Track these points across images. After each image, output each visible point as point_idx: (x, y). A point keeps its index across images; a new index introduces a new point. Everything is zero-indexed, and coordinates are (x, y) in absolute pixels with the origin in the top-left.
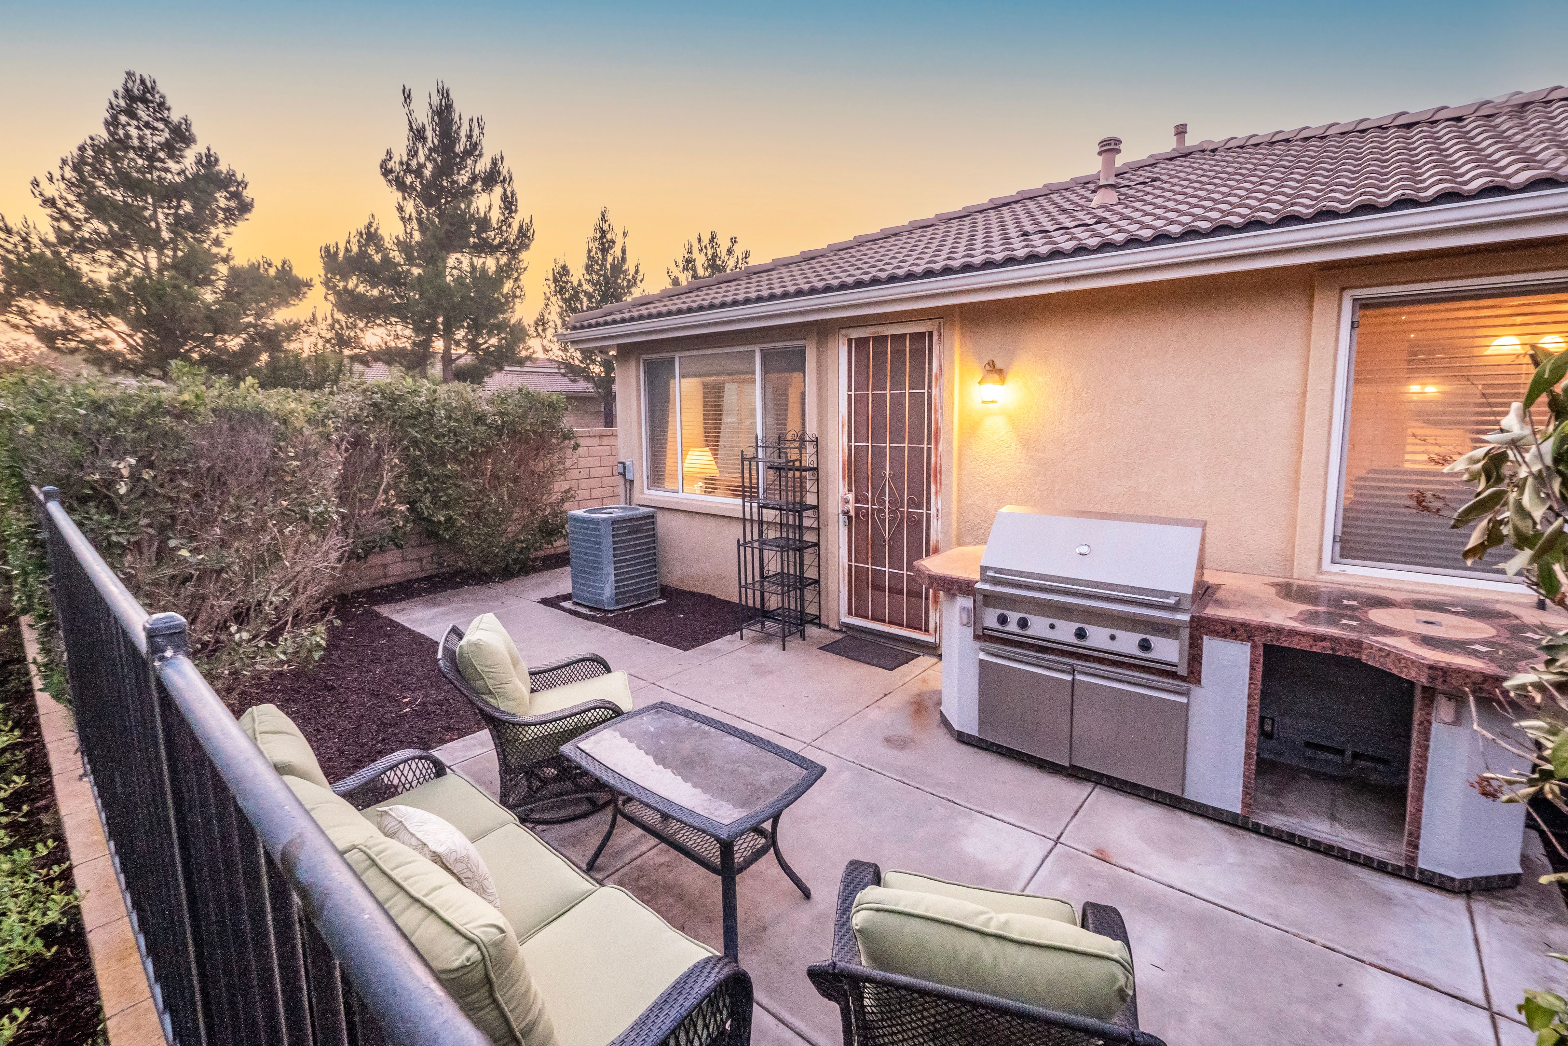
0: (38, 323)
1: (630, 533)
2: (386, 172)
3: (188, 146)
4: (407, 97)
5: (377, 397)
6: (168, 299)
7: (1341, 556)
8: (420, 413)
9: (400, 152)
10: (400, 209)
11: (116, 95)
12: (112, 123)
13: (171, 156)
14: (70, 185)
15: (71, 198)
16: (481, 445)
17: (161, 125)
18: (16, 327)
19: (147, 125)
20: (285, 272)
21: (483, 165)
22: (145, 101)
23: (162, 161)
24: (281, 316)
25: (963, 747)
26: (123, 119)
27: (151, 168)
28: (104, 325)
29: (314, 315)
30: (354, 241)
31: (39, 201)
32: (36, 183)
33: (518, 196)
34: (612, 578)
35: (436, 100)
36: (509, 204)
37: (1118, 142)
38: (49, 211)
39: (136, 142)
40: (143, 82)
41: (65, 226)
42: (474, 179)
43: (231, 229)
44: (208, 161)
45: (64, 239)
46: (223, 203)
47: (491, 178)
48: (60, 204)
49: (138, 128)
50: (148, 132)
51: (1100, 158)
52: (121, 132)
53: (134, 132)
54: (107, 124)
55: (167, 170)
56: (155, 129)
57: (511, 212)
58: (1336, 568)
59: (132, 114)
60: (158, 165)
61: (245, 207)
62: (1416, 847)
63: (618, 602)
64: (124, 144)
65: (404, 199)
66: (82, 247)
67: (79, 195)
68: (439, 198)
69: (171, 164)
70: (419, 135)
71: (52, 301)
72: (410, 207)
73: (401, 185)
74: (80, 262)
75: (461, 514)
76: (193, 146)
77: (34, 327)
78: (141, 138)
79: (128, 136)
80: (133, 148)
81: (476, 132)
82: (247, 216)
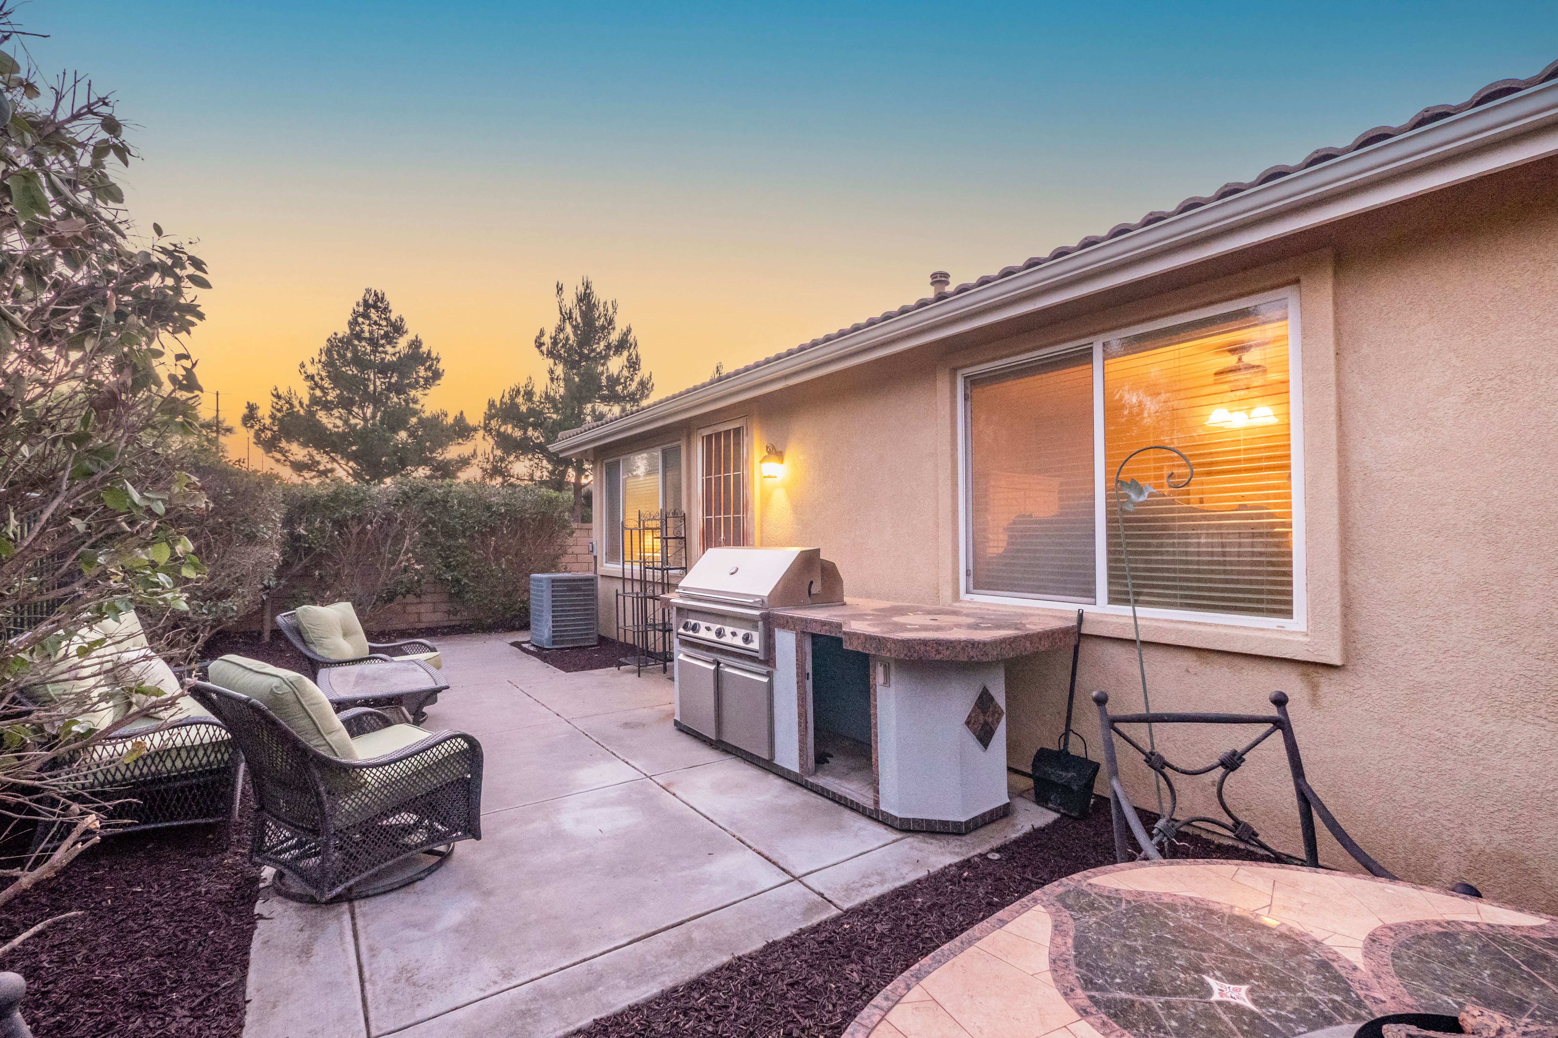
0: (291, 458)
1: (568, 591)
2: (539, 345)
3: (401, 335)
4: (560, 289)
5: (407, 489)
6: (369, 439)
7: (975, 588)
8: (437, 501)
9: (550, 331)
10: (551, 372)
11: (358, 305)
12: (353, 323)
13: (389, 343)
14: (325, 365)
15: (324, 374)
16: (485, 526)
17: (384, 323)
18: (278, 461)
19: (375, 323)
20: (460, 420)
21: (614, 337)
22: (375, 307)
23: (383, 346)
24: (453, 452)
25: (683, 736)
26: (360, 320)
27: (374, 352)
28: (333, 460)
29: (475, 451)
30: (507, 396)
31: (303, 377)
32: (302, 365)
33: (642, 357)
34: (550, 624)
35: (581, 289)
36: (633, 365)
37: (946, 275)
38: (308, 383)
39: (367, 335)
40: (376, 295)
41: (318, 393)
42: (608, 347)
43: (427, 391)
44: (416, 344)
45: (314, 401)
46: (422, 373)
47: (623, 344)
48: (317, 378)
49: (369, 325)
50: (375, 327)
51: (933, 288)
52: (358, 328)
53: (366, 328)
54: (350, 323)
55: (386, 353)
56: (380, 325)
57: (635, 369)
58: (969, 597)
59: (366, 316)
60: (381, 349)
61: (437, 375)
62: (878, 792)
63: (554, 643)
64: (359, 336)
65: (555, 364)
66: (327, 406)
67: (329, 372)
68: (579, 362)
69: (389, 348)
70: (567, 317)
71: (305, 445)
72: (559, 370)
73: (550, 354)
74: (322, 416)
75: (466, 575)
76: (405, 335)
77: (291, 462)
78: (371, 332)
79: (362, 331)
80: (365, 338)
81: (611, 311)
82: (438, 382)
